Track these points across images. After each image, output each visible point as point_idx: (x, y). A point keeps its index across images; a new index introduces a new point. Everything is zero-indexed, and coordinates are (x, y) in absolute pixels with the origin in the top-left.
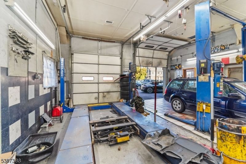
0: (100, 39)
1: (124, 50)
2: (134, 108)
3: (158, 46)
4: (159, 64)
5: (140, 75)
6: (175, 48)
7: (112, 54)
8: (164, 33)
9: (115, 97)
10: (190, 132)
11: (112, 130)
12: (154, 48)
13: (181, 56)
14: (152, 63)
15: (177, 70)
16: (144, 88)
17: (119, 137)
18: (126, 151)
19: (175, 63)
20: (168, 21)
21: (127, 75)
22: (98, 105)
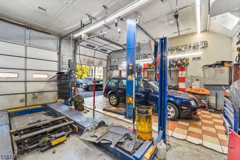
0: (28, 26)
2: (73, 107)
3: (99, 46)
4: (100, 64)
5: (82, 74)
6: (114, 51)
7: (47, 48)
8: (104, 36)
9: (51, 97)
10: (121, 120)
11: (45, 134)
12: (95, 48)
13: (118, 59)
14: (93, 62)
15: (114, 70)
16: (85, 86)
17: (54, 140)
18: (62, 152)
19: (113, 64)
20: (107, 27)
21: (66, 73)
22: (26, 108)
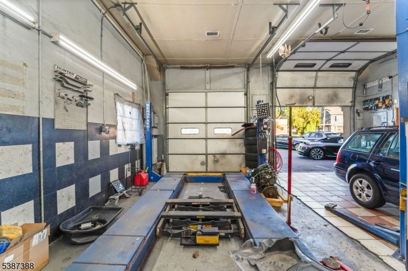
0: (207, 66)
1: (252, 80)
3: (325, 61)
4: (332, 100)
6: (372, 61)
7: (230, 89)
9: (236, 162)
12: (316, 68)
13: (391, 77)
14: (314, 98)
15: (379, 110)
19: (375, 93)
21: (255, 125)
22: (204, 174)
